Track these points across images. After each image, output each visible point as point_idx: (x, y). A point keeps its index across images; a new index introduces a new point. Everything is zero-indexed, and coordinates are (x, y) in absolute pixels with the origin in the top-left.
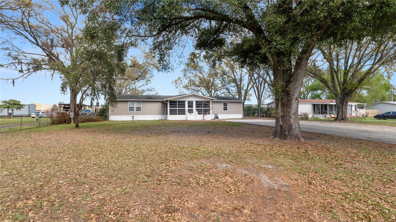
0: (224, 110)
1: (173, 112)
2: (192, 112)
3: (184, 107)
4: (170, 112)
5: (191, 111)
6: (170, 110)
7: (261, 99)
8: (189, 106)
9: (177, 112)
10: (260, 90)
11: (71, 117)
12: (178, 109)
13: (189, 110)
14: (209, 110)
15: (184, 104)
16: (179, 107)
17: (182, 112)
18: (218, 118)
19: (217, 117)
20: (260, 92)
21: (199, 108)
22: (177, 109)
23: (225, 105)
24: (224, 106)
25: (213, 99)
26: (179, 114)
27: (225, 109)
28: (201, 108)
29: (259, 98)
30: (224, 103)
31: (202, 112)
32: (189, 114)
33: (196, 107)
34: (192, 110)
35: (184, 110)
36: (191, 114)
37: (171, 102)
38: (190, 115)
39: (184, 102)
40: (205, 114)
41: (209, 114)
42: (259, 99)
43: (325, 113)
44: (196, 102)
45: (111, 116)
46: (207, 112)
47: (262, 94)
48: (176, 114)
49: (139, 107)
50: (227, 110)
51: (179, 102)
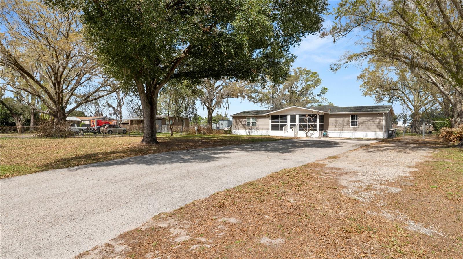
0: (352, 125)
1: (275, 128)
2: (295, 128)
3: (286, 122)
4: (272, 127)
5: (293, 127)
6: (272, 125)
8: (291, 121)
9: (278, 127)
12: (280, 124)
13: (291, 125)
15: (287, 119)
16: (280, 122)
18: (327, 136)
19: (325, 135)
21: (303, 123)
23: (354, 117)
24: (352, 119)
26: (280, 130)
28: (311, 123)
30: (352, 117)
31: (306, 127)
32: (292, 129)
33: (300, 122)
34: (295, 125)
35: (286, 125)
37: (272, 116)
38: (293, 131)
39: (286, 116)
40: (311, 130)
41: (315, 130)
44: (300, 115)
45: (234, 130)
48: (278, 130)
49: (254, 122)
50: (357, 125)
51: (281, 116)
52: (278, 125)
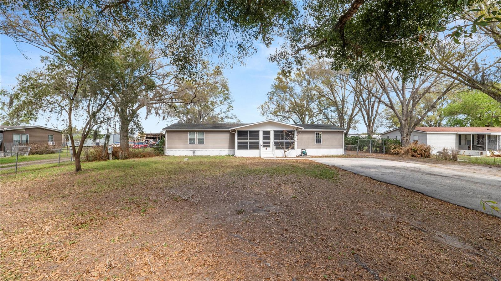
0: (316, 143)
1: (242, 146)
2: (269, 146)
3: (258, 139)
4: (238, 146)
5: (267, 145)
6: (238, 143)
7: (372, 127)
8: (265, 138)
9: (247, 146)
10: (372, 115)
11: (109, 153)
12: (249, 142)
13: (264, 143)
14: (293, 143)
15: (258, 135)
16: (250, 139)
17: (255, 146)
18: (306, 155)
19: (304, 154)
20: (371, 117)
21: (278, 141)
22: (247, 142)
23: (318, 135)
24: (316, 137)
25: (299, 128)
26: (250, 149)
27: (318, 141)
28: (280, 141)
29: (369, 125)
30: (316, 134)
31: (282, 145)
32: (265, 148)
33: (275, 139)
34: (269, 143)
35: (258, 143)
36: (268, 148)
37: (239, 132)
38: (266, 151)
39: (258, 132)
40: (287, 148)
41: (293, 148)
42: (369, 128)
43: (480, 148)
44: (275, 132)
45: (168, 150)
46: (290, 146)
47: (374, 120)
48: (247, 149)
49: (201, 139)
50: (320, 142)
51: (250, 132)
52: (247, 143)
